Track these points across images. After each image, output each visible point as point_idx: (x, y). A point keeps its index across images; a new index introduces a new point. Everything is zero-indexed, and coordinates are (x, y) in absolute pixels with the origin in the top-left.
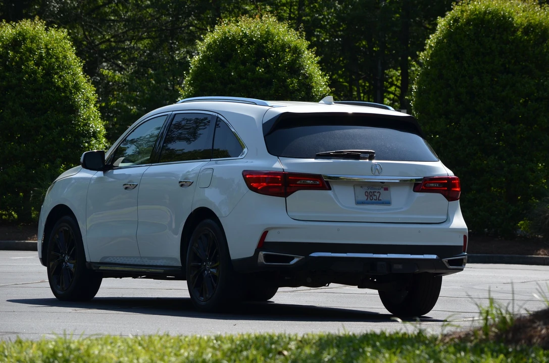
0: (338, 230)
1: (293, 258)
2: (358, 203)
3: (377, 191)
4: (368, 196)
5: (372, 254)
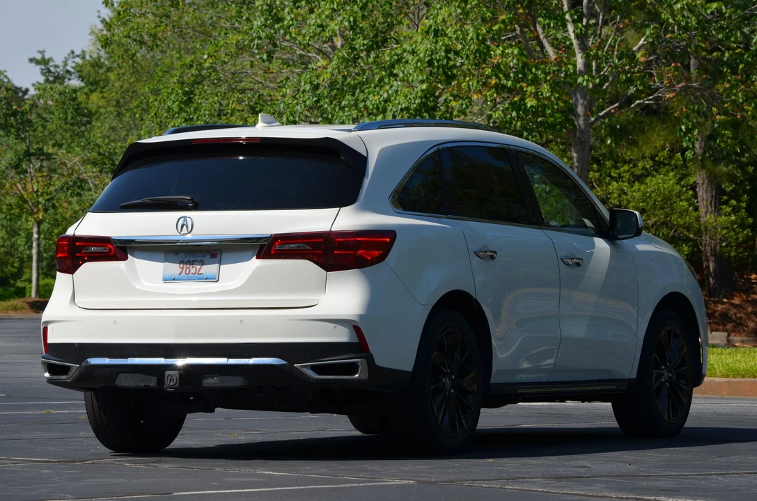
2: (166, 280)
3: (199, 259)
4: (183, 268)
5: (162, 359)
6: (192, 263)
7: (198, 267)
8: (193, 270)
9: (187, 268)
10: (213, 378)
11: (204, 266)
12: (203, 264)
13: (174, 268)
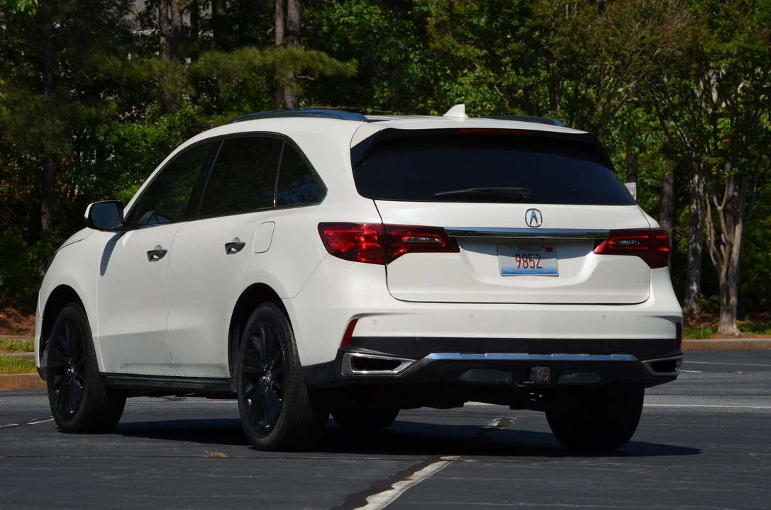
0: (472, 316)
1: (397, 363)
2: (505, 273)
3: (535, 253)
4: (520, 261)
5: (527, 354)
6: (530, 257)
7: (536, 261)
8: (531, 264)
9: (524, 261)
10: (571, 374)
11: (541, 260)
12: (539, 259)
13: (511, 262)
